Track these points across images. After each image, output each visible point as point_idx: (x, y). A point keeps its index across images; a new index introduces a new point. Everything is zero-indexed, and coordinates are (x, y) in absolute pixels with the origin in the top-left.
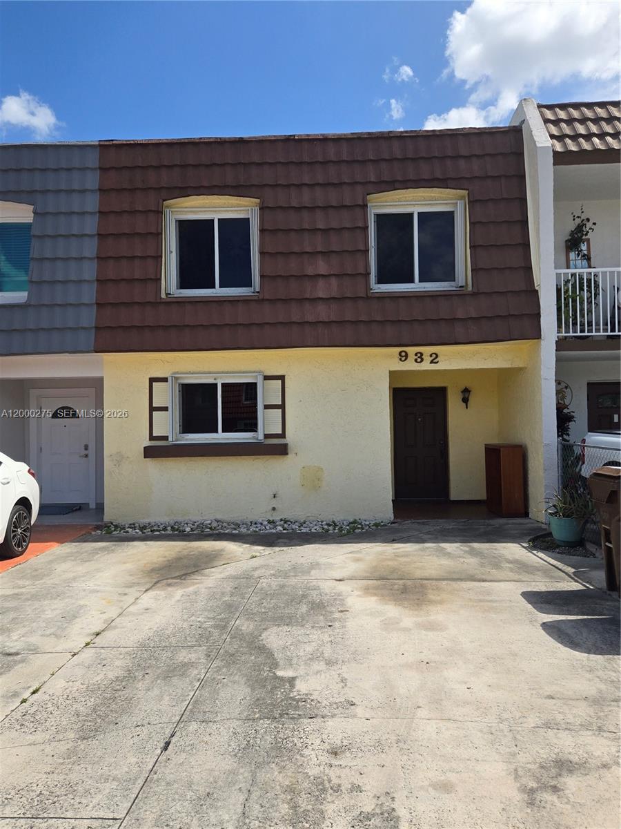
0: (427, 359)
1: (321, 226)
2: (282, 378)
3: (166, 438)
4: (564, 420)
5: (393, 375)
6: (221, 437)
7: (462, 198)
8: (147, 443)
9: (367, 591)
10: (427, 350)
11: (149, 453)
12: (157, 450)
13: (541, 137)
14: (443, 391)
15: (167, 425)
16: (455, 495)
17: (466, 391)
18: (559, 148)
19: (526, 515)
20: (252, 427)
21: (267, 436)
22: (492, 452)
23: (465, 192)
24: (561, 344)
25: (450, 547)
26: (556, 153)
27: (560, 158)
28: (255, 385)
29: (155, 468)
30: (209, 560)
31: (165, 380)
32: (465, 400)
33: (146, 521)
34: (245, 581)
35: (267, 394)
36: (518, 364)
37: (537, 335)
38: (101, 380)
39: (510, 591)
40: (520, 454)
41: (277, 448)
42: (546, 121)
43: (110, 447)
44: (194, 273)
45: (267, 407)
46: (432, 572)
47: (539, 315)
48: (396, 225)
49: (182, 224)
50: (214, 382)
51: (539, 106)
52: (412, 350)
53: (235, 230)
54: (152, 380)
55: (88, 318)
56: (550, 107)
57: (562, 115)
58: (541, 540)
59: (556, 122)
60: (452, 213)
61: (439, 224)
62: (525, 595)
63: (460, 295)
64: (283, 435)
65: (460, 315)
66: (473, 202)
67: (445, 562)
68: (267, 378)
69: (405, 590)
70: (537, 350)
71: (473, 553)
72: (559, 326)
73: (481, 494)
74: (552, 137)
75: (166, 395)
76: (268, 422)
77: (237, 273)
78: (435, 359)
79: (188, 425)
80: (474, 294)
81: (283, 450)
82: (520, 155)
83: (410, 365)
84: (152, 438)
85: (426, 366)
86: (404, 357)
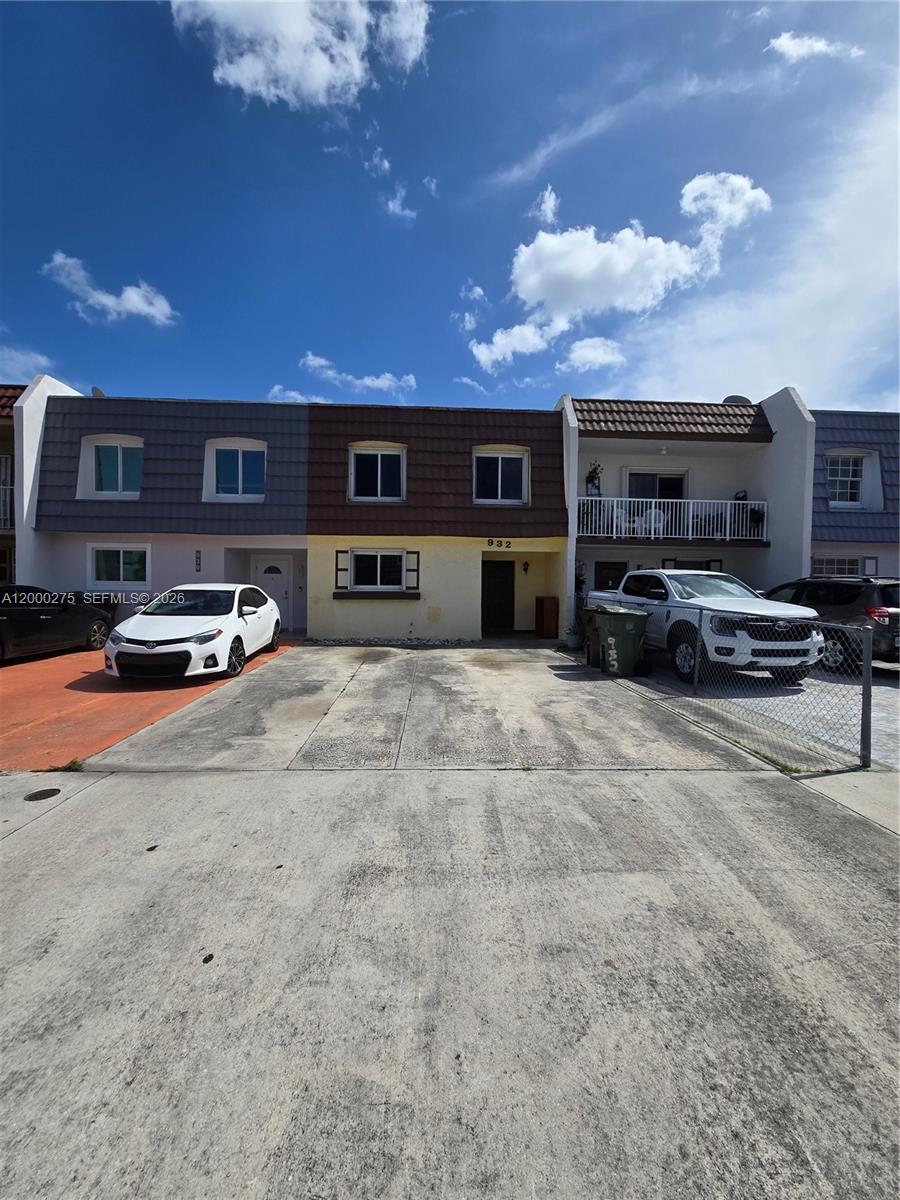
0: (504, 545)
1: (444, 463)
2: (418, 553)
3: (346, 588)
4: (579, 583)
5: (484, 553)
6: (379, 587)
7: (527, 451)
8: (334, 590)
9: (474, 665)
10: (504, 540)
11: (336, 596)
12: (341, 595)
13: (572, 420)
14: (512, 564)
15: (346, 580)
16: (517, 627)
17: (526, 564)
18: (582, 428)
19: (557, 637)
20: (399, 583)
21: (407, 588)
22: (540, 601)
23: (529, 448)
24: (579, 540)
25: (513, 650)
26: (580, 430)
27: (582, 433)
28: (400, 557)
29: (337, 604)
30: (385, 655)
31: (346, 552)
32: (526, 570)
33: (335, 637)
34: (409, 662)
35: (408, 562)
36: (556, 550)
37: (566, 534)
38: (306, 551)
39: (544, 665)
40: (554, 602)
41: (413, 595)
42: (576, 410)
43: (311, 592)
44: (365, 486)
45: (408, 570)
46: (506, 659)
47: (567, 523)
48: (487, 465)
49: (358, 457)
50: (375, 554)
51: (573, 400)
52: (495, 540)
53: (391, 462)
54: (338, 552)
55: (302, 513)
56: (579, 401)
57: (585, 407)
58: (562, 648)
59: (581, 411)
60: (521, 459)
61: (514, 465)
62: (549, 667)
63: (524, 509)
64: (417, 588)
65: (524, 521)
66: (533, 455)
67: (511, 656)
68: (408, 553)
69: (492, 665)
70: (565, 544)
71: (528, 653)
72: (579, 529)
73: (533, 627)
74: (579, 420)
75: (346, 561)
76: (408, 579)
77: (392, 488)
78: (508, 545)
79: (358, 580)
80: (531, 509)
81: (417, 597)
82: (561, 428)
83: (494, 548)
84: (337, 587)
85: (503, 549)
86: (491, 543)
